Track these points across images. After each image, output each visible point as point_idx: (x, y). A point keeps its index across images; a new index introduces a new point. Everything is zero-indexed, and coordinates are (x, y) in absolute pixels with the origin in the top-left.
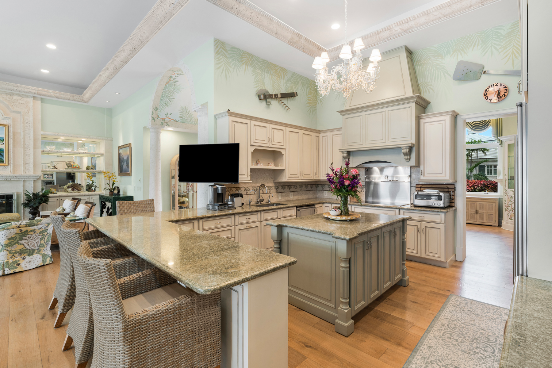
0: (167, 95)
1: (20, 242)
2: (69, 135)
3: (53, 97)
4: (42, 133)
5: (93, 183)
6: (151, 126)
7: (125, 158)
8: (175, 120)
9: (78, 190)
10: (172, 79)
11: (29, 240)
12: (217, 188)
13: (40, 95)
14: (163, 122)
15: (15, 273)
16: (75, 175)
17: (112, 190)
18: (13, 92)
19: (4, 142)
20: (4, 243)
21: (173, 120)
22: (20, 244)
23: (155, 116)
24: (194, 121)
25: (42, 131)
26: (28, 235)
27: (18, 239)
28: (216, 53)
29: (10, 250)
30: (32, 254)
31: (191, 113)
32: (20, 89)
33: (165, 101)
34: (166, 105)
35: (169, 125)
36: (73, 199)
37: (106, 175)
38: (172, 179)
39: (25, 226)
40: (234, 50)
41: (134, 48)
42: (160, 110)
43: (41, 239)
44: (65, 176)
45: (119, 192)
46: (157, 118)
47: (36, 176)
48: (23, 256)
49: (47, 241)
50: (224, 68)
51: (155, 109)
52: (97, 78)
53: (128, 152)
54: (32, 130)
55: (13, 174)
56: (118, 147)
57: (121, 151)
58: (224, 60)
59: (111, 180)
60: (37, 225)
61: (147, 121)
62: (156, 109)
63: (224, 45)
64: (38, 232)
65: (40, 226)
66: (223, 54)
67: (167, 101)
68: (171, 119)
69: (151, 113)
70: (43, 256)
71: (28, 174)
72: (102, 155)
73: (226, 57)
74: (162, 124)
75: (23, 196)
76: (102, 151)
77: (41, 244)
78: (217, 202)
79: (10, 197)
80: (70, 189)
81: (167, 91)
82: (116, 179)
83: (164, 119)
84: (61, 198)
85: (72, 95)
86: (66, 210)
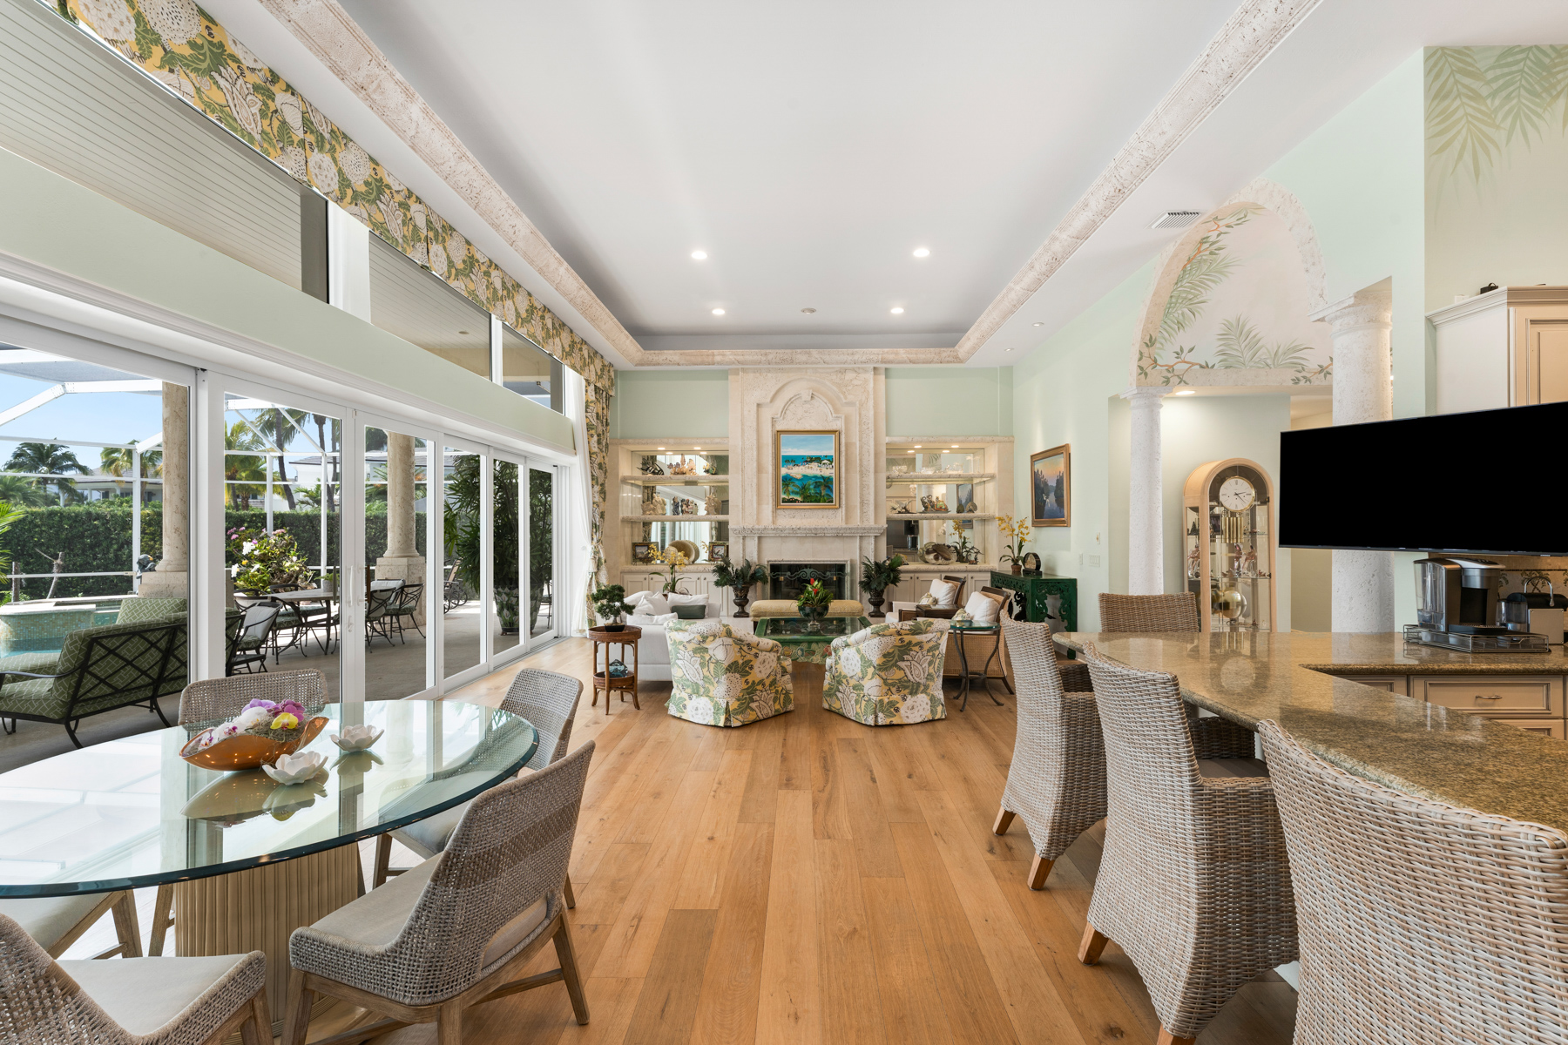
0: (1184, 295)
1: (899, 663)
2: (931, 439)
3: (904, 362)
4: (887, 439)
5: (964, 543)
6: (1136, 392)
7: (1052, 483)
8: (1204, 364)
9: (946, 559)
10: (1205, 246)
11: (913, 662)
12: (1462, 570)
13: (885, 363)
14: (1169, 375)
15: (891, 726)
16: (918, 526)
17: (1018, 561)
18: (846, 366)
19: (833, 464)
20: (877, 663)
21: (1197, 364)
22: (900, 668)
23: (1146, 363)
24: (1263, 357)
25: (887, 436)
26: (912, 652)
27: (896, 657)
28: (1434, 98)
29: (885, 677)
30: (916, 693)
31: (1255, 336)
32: (856, 357)
33: (1176, 315)
34: (1180, 325)
35: (1185, 382)
36: (947, 578)
37: (1003, 526)
38: (1189, 534)
39: (908, 632)
40: (1510, 59)
41: (1120, 187)
42: (1162, 344)
43: (930, 664)
44: (903, 528)
45: (1038, 567)
46: (1151, 367)
47: (879, 529)
48: (903, 692)
49: (939, 670)
50: (1469, 141)
51: (1148, 342)
52: (999, 297)
53: (1062, 467)
54: (872, 435)
55: (846, 524)
56: (1032, 456)
57: (1039, 466)
58: (1470, 110)
59: (1015, 537)
60: (926, 633)
61: (1125, 379)
62: (1151, 342)
63: (1464, 58)
64: (926, 647)
65: (929, 636)
66: (1464, 91)
67: (1183, 314)
68: (1193, 364)
69: (1137, 356)
70: (931, 700)
71: (866, 525)
72: (992, 477)
73: (1476, 96)
74: (1167, 381)
75: (860, 568)
76: (992, 467)
77: (929, 675)
78: (1463, 620)
79: (840, 568)
80: (931, 557)
81: (1187, 284)
82: (1027, 534)
83: (1172, 366)
84: (917, 575)
85: (937, 350)
86: (940, 603)
